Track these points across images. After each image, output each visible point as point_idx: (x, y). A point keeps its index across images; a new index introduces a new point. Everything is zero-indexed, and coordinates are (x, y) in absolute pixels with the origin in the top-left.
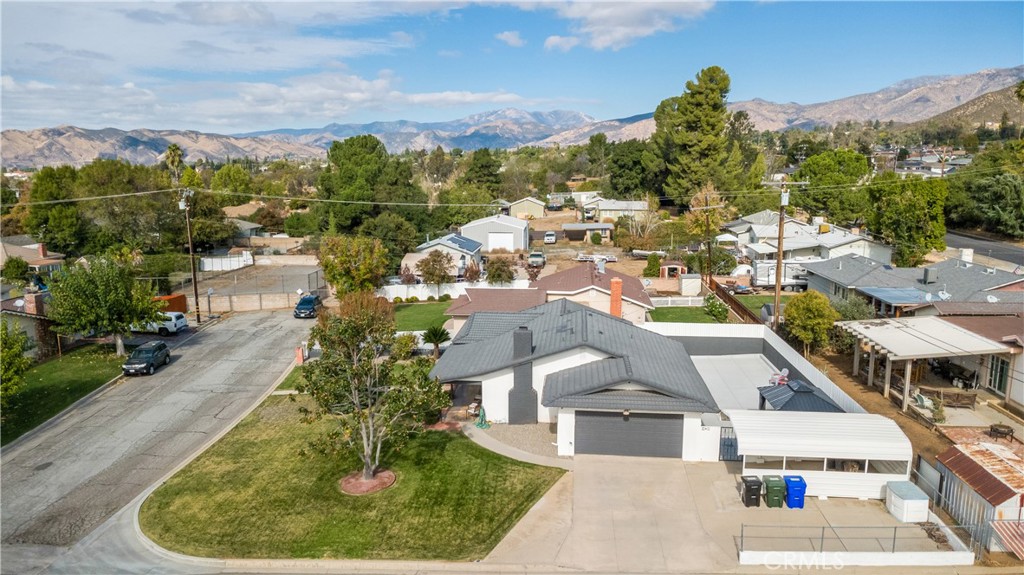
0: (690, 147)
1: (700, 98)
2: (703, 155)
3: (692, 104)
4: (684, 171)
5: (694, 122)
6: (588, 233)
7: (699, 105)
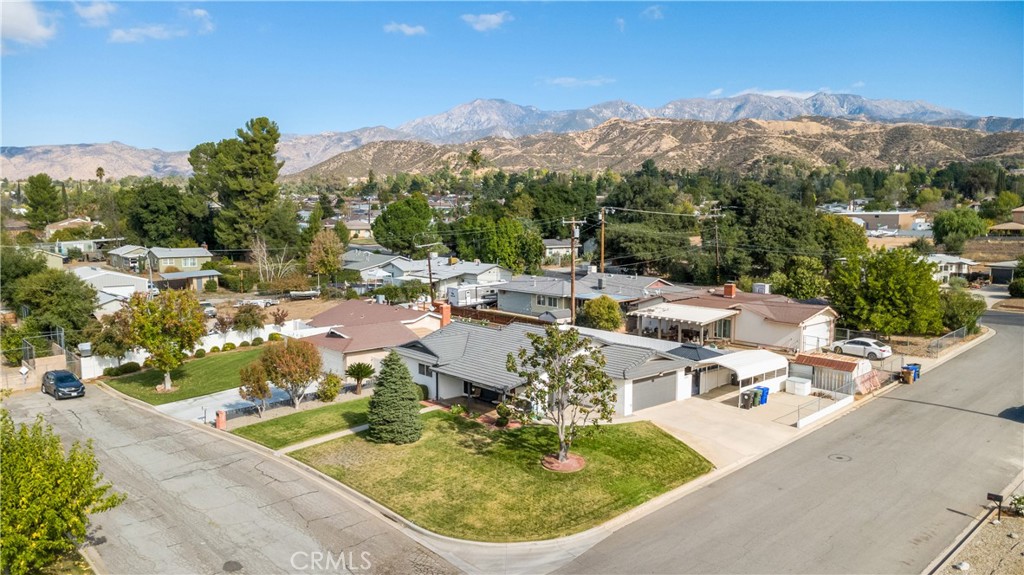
0: (247, 192)
1: (256, 147)
2: (262, 201)
3: (247, 152)
4: (242, 216)
5: (251, 169)
6: (195, 281)
7: (253, 153)
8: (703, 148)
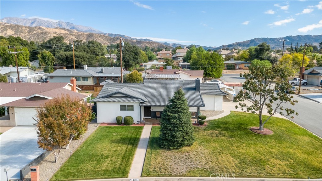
8: (26, 35)
